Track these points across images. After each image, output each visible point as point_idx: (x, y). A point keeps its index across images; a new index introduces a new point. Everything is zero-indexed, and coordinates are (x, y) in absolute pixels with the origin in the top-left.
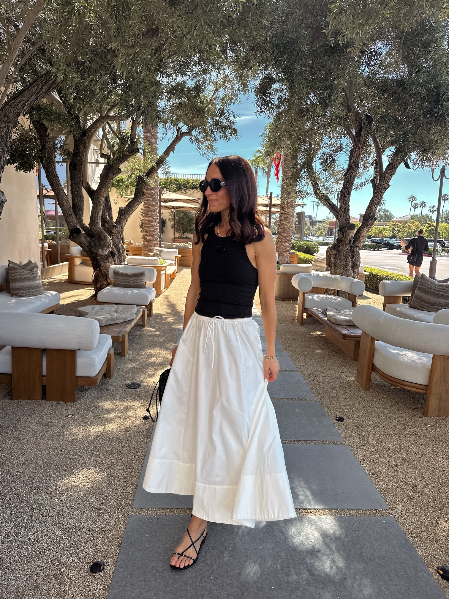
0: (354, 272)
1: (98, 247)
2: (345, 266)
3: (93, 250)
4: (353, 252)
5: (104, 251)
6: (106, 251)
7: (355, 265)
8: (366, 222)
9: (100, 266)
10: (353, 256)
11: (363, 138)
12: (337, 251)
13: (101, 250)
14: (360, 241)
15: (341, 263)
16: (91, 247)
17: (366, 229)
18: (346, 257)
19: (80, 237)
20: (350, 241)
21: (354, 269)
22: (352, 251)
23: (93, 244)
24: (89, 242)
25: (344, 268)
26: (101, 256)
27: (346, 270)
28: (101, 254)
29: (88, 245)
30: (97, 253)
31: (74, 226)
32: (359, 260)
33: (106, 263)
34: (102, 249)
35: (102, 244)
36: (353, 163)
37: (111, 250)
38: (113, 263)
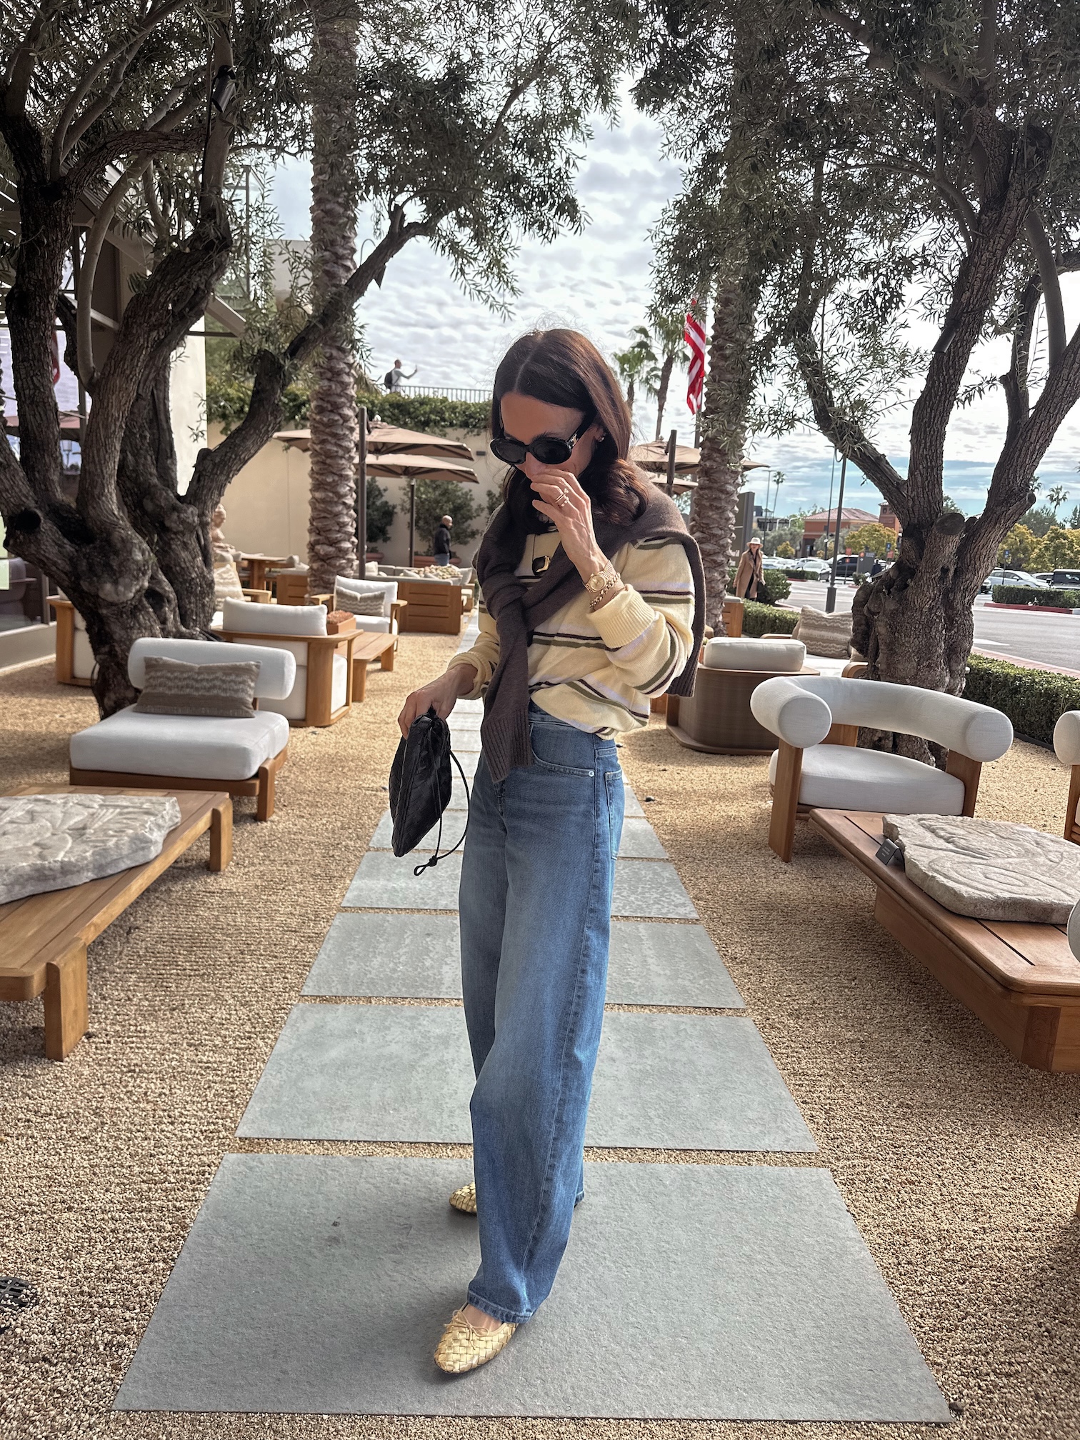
0: (951, 672)
1: (99, 577)
2: (925, 653)
3: (85, 585)
4: (952, 608)
5: (121, 588)
6: (128, 587)
7: (957, 648)
8: (999, 510)
9: (112, 638)
10: (950, 622)
11: (1014, 214)
12: (900, 602)
13: (108, 587)
14: (976, 571)
15: (911, 643)
16: (78, 578)
17: (997, 533)
18: (929, 625)
19: (38, 542)
20: (945, 571)
21: (953, 663)
22: (948, 605)
23: (83, 565)
24: (71, 559)
25: (920, 658)
26: (112, 604)
27: (929, 666)
28: (109, 599)
29: (68, 568)
30: (98, 596)
31: (19, 506)
32: (969, 636)
33: (131, 628)
34: (116, 583)
35: (115, 564)
36: (968, 304)
37: (146, 584)
38: (157, 628)
